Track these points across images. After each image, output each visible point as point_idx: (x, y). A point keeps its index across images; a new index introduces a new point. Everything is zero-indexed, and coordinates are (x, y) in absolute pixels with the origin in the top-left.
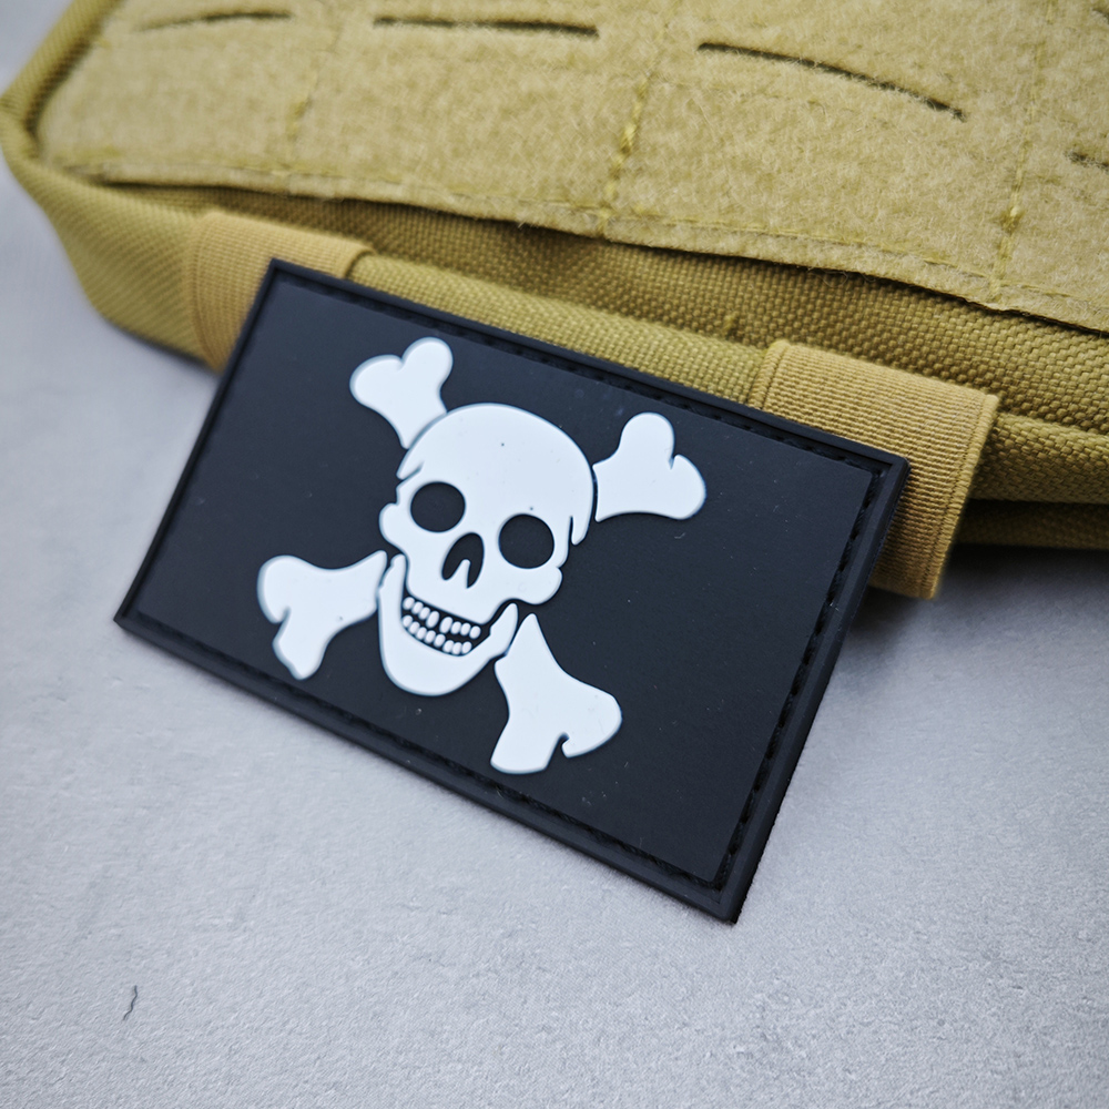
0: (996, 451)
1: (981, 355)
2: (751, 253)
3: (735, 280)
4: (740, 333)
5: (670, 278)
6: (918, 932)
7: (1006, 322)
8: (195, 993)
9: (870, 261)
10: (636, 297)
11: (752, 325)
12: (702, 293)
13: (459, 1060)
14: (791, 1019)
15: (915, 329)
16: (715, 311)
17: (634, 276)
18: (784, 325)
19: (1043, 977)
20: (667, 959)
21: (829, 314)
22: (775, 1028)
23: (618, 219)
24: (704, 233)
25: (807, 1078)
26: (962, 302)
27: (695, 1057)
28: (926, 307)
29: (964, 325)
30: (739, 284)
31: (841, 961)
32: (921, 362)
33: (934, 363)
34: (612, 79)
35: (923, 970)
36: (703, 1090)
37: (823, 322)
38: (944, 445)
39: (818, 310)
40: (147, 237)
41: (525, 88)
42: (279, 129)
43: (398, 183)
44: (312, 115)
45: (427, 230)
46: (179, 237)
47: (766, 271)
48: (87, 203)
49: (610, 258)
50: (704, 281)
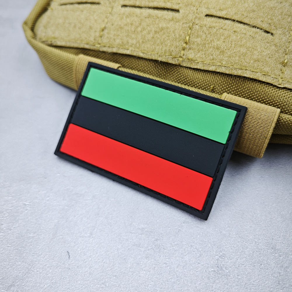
0: (279, 123)
1: (276, 98)
2: (218, 71)
3: (214, 77)
4: (214, 90)
5: (197, 76)
6: (256, 242)
7: (283, 90)
8: (81, 252)
9: (248, 74)
10: (188, 80)
11: (218, 88)
12: (205, 80)
13: (145, 271)
14: (224, 263)
15: (259, 91)
16: (208, 85)
17: (188, 75)
18: (226, 89)
19: (286, 254)
20: (194, 247)
21: (237, 86)
22: (221, 265)
23: (184, 61)
24: (206, 65)
25: (228, 277)
26: (272, 85)
27: (201, 271)
28: (262, 85)
29: (272, 91)
30: (215, 78)
31: (237, 249)
32: (261, 99)
33: (264, 100)
34: (183, 24)
35: (257, 251)
36: (203, 279)
37: (236, 88)
38: (266, 122)
39: (234, 85)
40: (64, 61)
41: (160, 26)
42: (98, 34)
43: (128, 49)
44: (106, 31)
45: (135, 61)
46: (72, 61)
47: (222, 75)
48: (48, 51)
49: (182, 70)
50: (206, 77)
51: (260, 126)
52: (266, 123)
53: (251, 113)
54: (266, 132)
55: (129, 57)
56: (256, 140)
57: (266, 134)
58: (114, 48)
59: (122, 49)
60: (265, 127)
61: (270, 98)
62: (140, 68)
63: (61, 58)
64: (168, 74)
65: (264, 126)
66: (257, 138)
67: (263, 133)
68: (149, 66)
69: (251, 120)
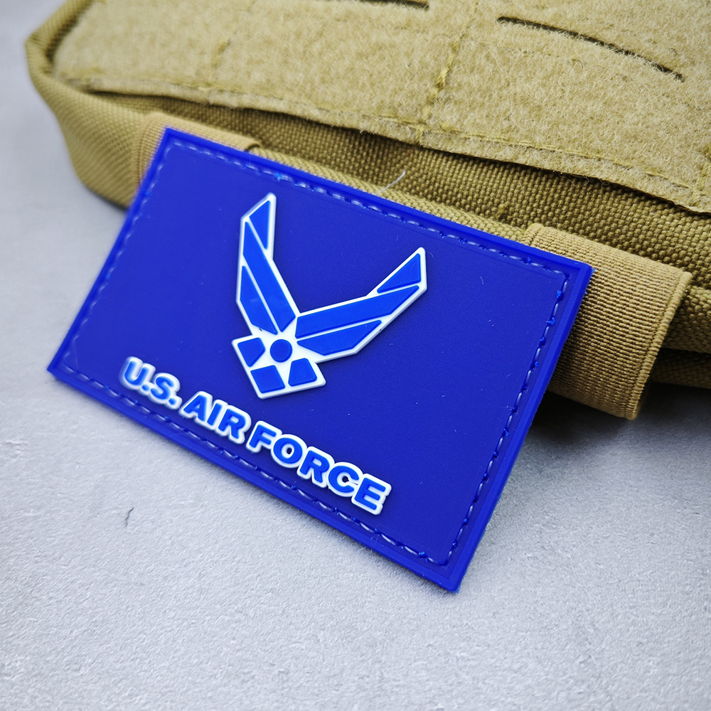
0: (687, 313)
1: (682, 243)
2: (521, 160)
3: (509, 180)
4: (509, 217)
5: (463, 176)
7: (702, 221)
9: (605, 170)
10: (438, 188)
11: (518, 212)
12: (485, 187)
15: (635, 222)
16: (493, 201)
17: (438, 173)
18: (542, 213)
21: (574, 208)
23: (430, 132)
24: (489, 145)
26: (671, 205)
28: (644, 206)
29: (672, 221)
30: (511, 182)
32: (638, 246)
33: (647, 247)
34: (435, 36)
37: (569, 213)
38: (649, 304)
39: (566, 205)
40: (112, 126)
41: (374, 39)
42: (207, 60)
43: (281, 99)
44: (229, 52)
45: (298, 133)
46: (132, 128)
47: (531, 174)
48: (76, 102)
49: (422, 160)
50: (487, 179)
51: (632, 316)
52: (648, 308)
53: (606, 279)
54: (647, 332)
55: (284, 122)
56: (619, 356)
57: (647, 339)
58: (245, 96)
59: (266, 97)
60: (644, 318)
61: (666, 242)
62: (310, 151)
63: (106, 119)
64: (387, 172)
65: (642, 315)
66: (621, 351)
67: (638, 336)
68: (336, 146)
69: (606, 298)
